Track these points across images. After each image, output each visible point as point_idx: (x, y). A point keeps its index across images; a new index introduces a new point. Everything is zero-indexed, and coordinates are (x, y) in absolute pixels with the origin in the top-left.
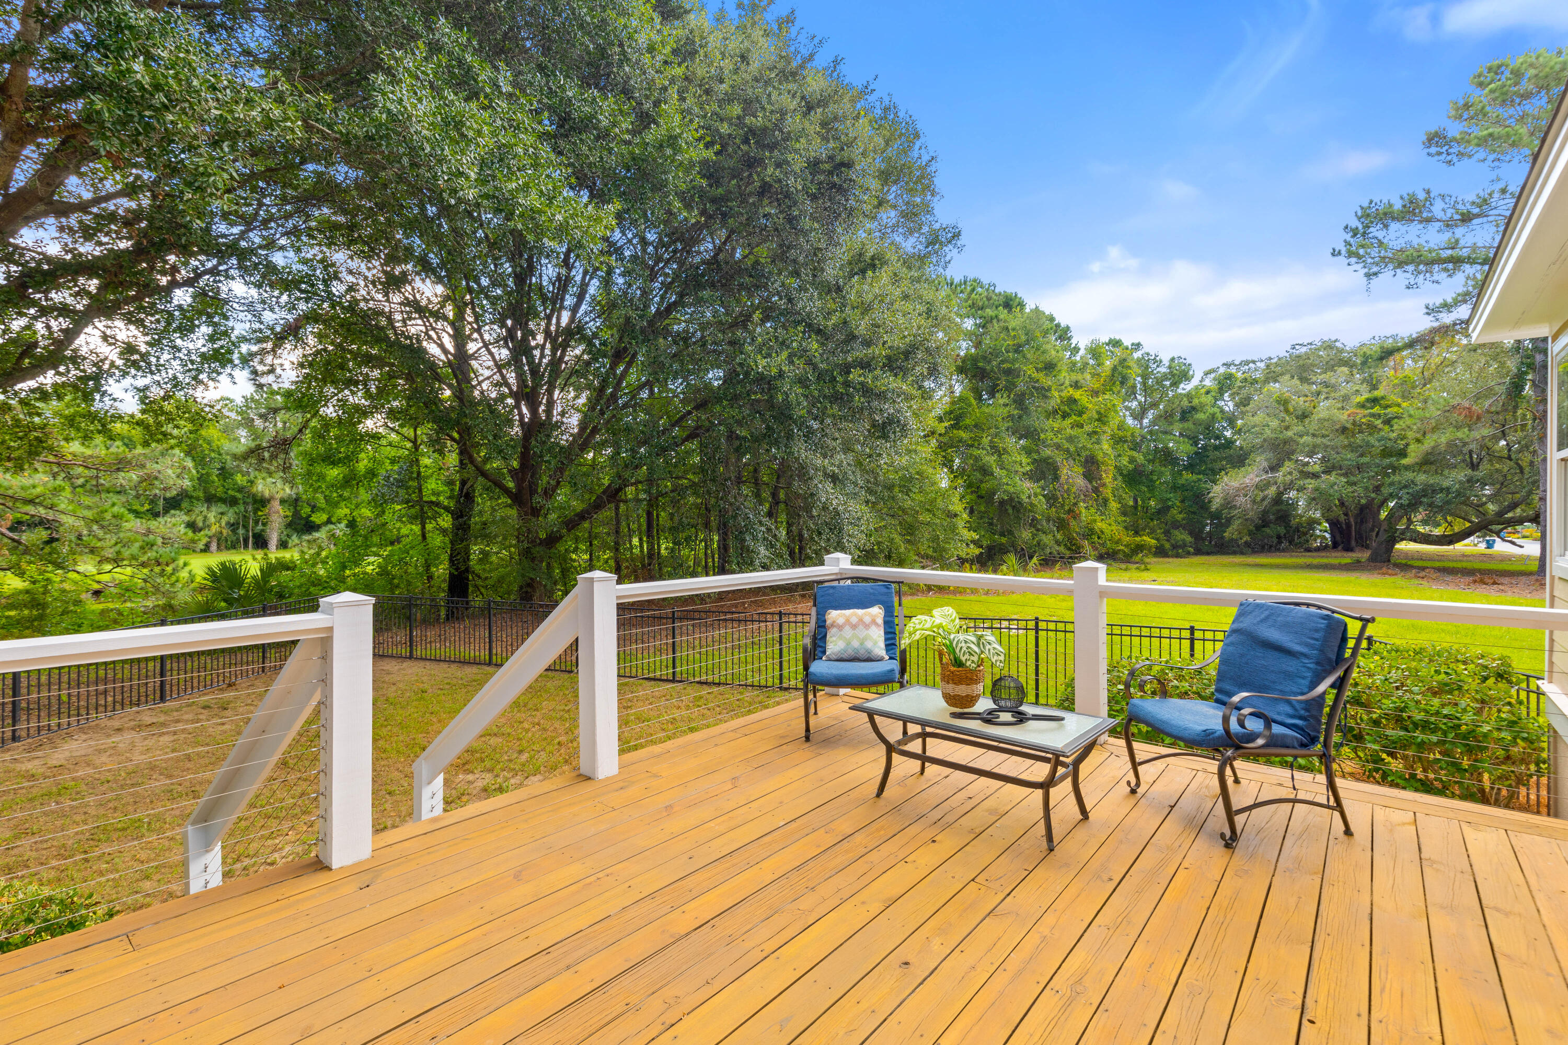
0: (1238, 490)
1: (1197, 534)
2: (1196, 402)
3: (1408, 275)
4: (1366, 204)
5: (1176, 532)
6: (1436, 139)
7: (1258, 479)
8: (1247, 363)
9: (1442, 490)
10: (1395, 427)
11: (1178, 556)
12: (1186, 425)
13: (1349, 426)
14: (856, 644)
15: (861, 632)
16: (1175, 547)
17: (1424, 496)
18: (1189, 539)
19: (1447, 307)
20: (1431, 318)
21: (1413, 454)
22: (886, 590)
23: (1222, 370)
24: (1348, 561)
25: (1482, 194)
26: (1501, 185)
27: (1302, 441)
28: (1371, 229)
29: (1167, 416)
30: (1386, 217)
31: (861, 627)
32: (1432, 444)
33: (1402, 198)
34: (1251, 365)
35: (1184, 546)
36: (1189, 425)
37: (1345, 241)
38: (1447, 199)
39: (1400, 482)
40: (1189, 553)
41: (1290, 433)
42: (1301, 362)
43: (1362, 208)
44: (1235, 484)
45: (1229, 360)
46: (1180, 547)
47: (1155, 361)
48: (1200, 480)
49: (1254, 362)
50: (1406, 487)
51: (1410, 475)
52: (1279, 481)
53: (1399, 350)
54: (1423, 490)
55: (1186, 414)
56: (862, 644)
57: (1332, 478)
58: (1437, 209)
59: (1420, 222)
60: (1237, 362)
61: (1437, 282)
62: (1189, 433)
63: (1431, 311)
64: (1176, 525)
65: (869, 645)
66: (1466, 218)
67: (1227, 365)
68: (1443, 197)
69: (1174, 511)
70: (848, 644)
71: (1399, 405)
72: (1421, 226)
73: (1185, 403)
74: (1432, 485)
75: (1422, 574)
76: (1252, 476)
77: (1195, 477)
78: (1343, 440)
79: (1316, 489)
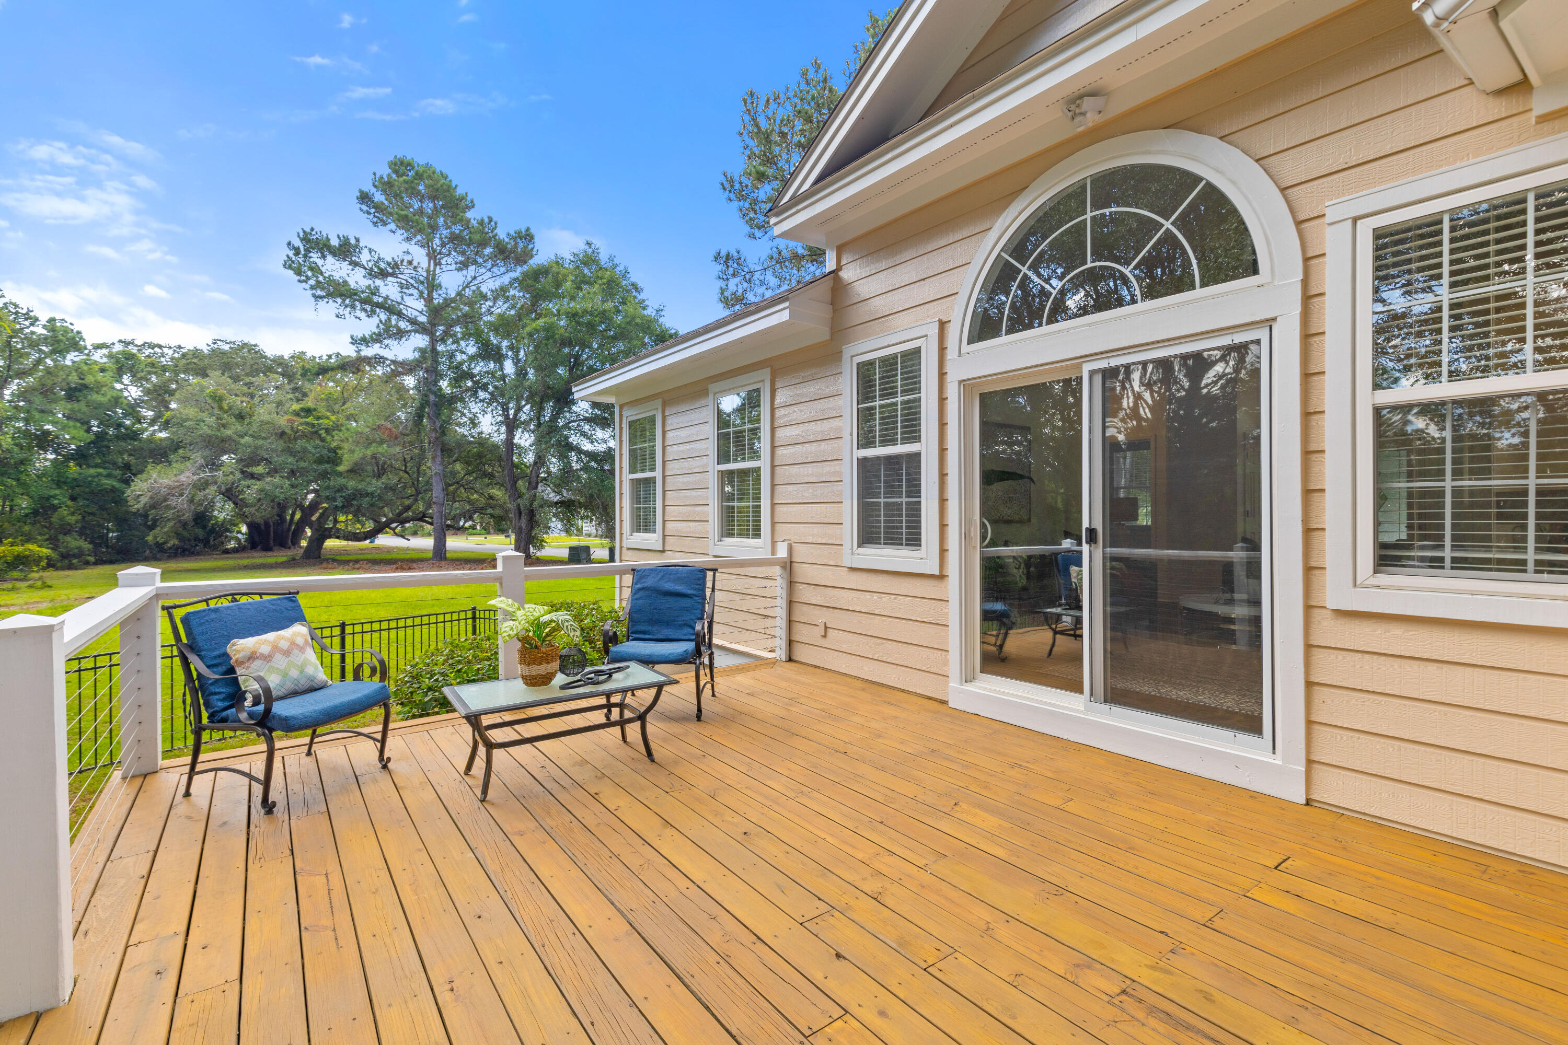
0: (170, 488)
1: (99, 541)
2: (89, 379)
3: (337, 305)
4: (308, 230)
5: (68, 538)
6: (364, 198)
7: (195, 478)
8: (152, 346)
9: (367, 494)
10: (336, 438)
11: (70, 567)
12: (76, 406)
13: (288, 431)
14: (294, 673)
15: (297, 657)
16: (64, 556)
17: (354, 499)
18: (86, 546)
19: (365, 341)
20: (354, 347)
21: (346, 463)
22: (290, 604)
23: (118, 348)
24: (285, 559)
25: (396, 259)
26: (409, 258)
27: (243, 441)
28: (311, 254)
29: (45, 391)
30: (324, 247)
31: (296, 651)
32: (361, 455)
33: (338, 237)
34: (157, 350)
35: (80, 554)
36: (82, 406)
37: (288, 256)
38: (373, 253)
39: (334, 486)
40: (87, 563)
41: (229, 432)
42: (225, 360)
43: (304, 232)
44: (167, 481)
45: (129, 338)
46: (75, 556)
47: (27, 316)
48: (99, 474)
49: (160, 347)
50: (339, 491)
51: (341, 481)
52: (220, 480)
53: (332, 369)
54: (354, 494)
55: (73, 394)
56: (302, 672)
57: (277, 480)
58: (365, 257)
59: (350, 264)
60: (139, 342)
61: (359, 319)
62: (79, 416)
63: (354, 341)
64: (66, 529)
65: (310, 671)
66: (383, 274)
67: (126, 343)
68: (370, 250)
69: (64, 511)
70: (285, 675)
71: (328, 418)
72: (350, 267)
73: (74, 378)
74: (360, 490)
75: (357, 566)
76: (187, 474)
77: (92, 471)
78: (280, 445)
79: (261, 491)
